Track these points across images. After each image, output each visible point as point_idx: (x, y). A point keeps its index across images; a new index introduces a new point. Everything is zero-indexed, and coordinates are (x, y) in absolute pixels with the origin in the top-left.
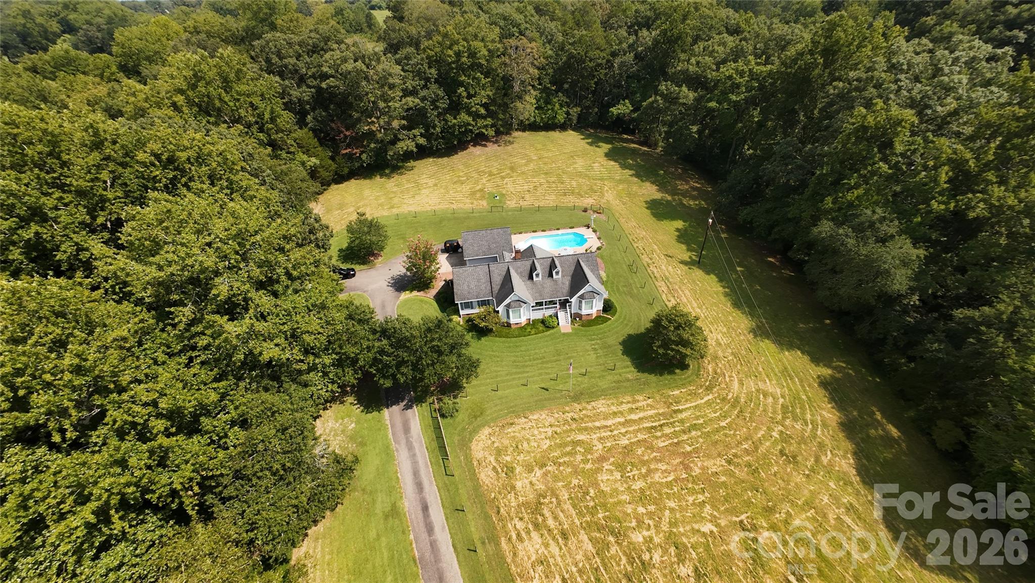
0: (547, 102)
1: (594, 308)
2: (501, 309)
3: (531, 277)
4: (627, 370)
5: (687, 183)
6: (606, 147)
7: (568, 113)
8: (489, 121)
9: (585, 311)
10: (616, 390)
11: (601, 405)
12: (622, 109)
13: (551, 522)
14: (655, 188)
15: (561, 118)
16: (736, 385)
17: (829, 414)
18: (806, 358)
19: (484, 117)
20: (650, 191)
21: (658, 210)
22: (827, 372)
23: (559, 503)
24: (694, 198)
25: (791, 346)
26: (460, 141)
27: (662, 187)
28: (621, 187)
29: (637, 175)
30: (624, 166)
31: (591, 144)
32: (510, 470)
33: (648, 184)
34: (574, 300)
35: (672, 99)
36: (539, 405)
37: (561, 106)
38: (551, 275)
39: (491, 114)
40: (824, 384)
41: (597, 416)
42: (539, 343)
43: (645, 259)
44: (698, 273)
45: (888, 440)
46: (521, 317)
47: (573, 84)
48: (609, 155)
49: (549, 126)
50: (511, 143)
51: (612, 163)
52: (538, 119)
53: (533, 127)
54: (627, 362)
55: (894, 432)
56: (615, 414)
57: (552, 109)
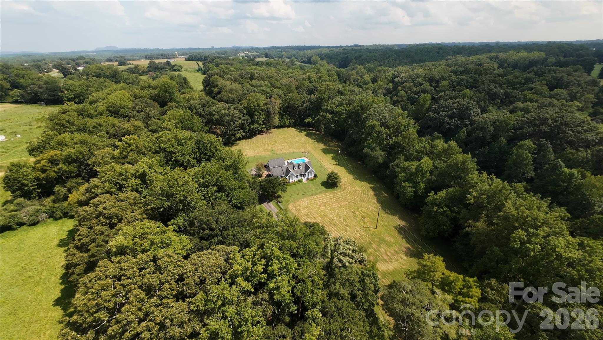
0: (282, 119)
1: (312, 176)
2: (287, 177)
3: (294, 169)
4: (323, 188)
5: (333, 143)
6: (305, 133)
7: (289, 122)
8: (264, 126)
9: (310, 177)
10: (321, 193)
11: (318, 196)
12: (309, 120)
13: (311, 216)
14: (323, 145)
15: (287, 123)
16: (350, 189)
17: (372, 193)
18: (367, 183)
19: (262, 125)
20: (322, 146)
21: (325, 151)
22: (372, 186)
23: (312, 213)
24: (336, 147)
25: (363, 181)
26: (255, 134)
27: (325, 144)
28: (312, 145)
29: (317, 141)
30: (312, 139)
31: (299, 132)
32: (299, 210)
33: (320, 144)
34: (306, 174)
35: (325, 117)
36: (303, 198)
37: (287, 119)
38: (299, 168)
39: (264, 124)
40: (371, 188)
41: (318, 198)
42: (299, 186)
43: (323, 164)
44: (339, 167)
45: (385, 196)
46: (293, 179)
47: (290, 112)
48: (307, 135)
49: (283, 126)
50: (272, 133)
51: (308, 138)
52: (280, 124)
53: (278, 127)
54: (323, 187)
55: (386, 195)
56: (322, 197)
57: (284, 121)
